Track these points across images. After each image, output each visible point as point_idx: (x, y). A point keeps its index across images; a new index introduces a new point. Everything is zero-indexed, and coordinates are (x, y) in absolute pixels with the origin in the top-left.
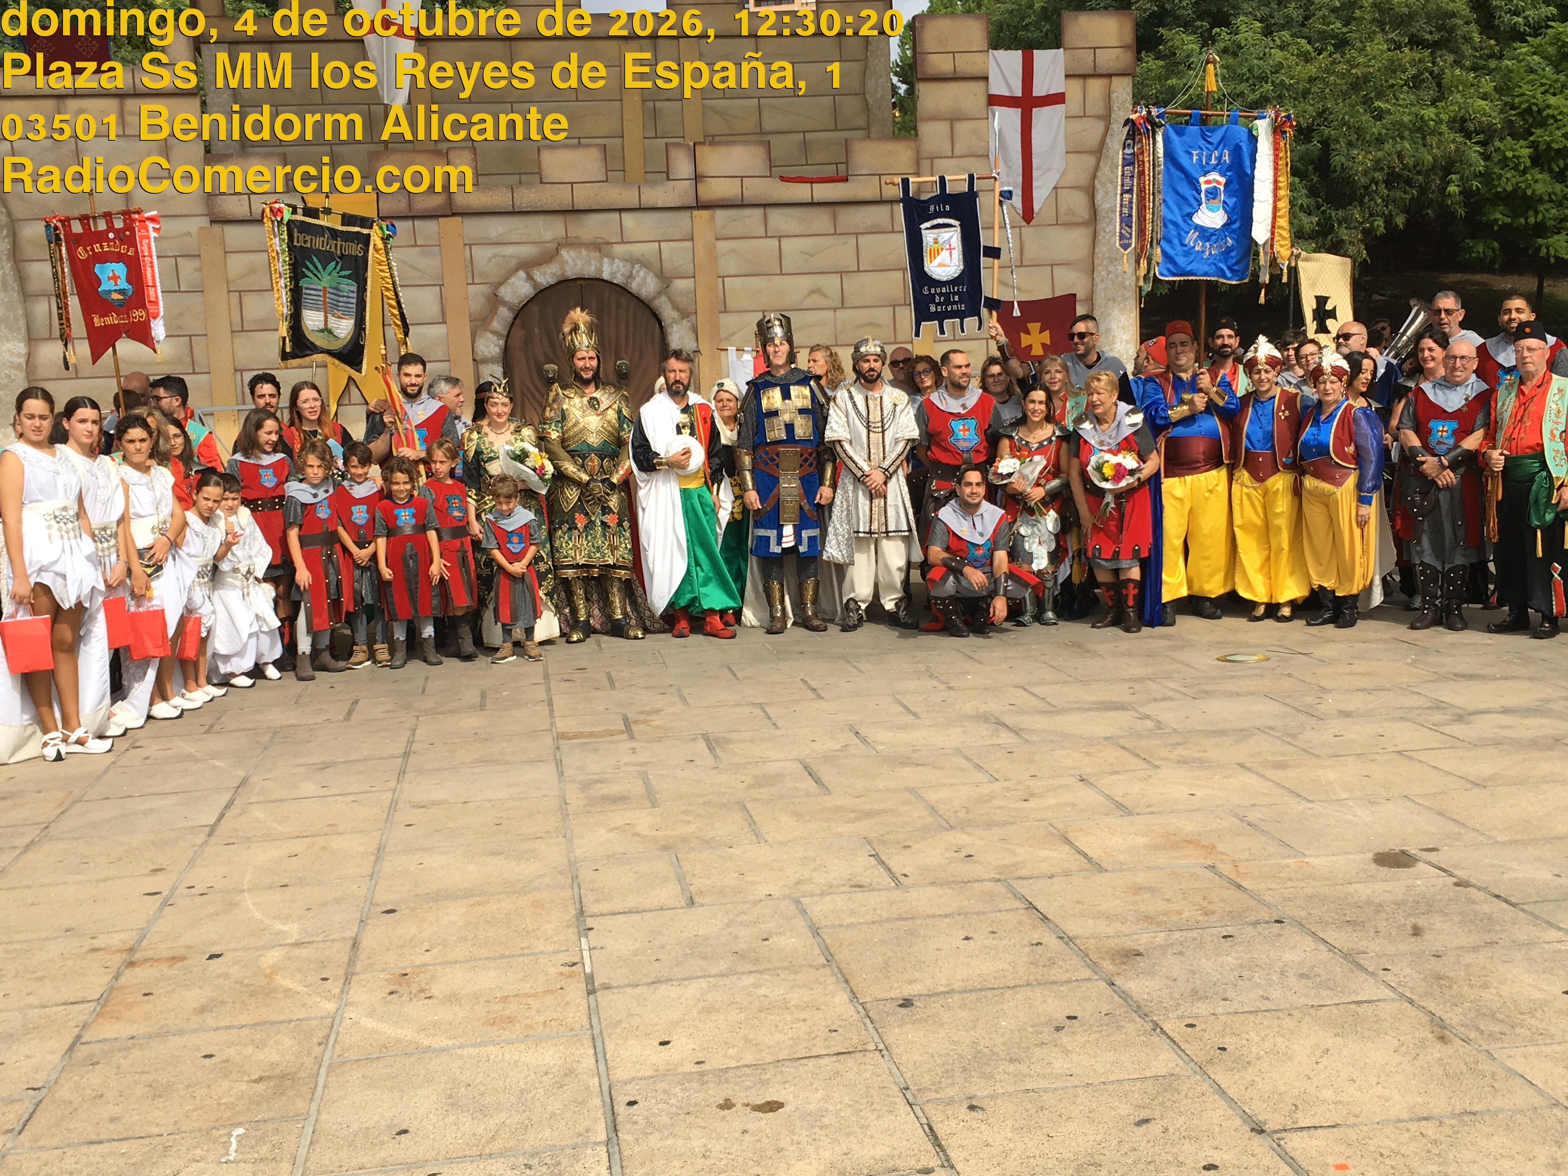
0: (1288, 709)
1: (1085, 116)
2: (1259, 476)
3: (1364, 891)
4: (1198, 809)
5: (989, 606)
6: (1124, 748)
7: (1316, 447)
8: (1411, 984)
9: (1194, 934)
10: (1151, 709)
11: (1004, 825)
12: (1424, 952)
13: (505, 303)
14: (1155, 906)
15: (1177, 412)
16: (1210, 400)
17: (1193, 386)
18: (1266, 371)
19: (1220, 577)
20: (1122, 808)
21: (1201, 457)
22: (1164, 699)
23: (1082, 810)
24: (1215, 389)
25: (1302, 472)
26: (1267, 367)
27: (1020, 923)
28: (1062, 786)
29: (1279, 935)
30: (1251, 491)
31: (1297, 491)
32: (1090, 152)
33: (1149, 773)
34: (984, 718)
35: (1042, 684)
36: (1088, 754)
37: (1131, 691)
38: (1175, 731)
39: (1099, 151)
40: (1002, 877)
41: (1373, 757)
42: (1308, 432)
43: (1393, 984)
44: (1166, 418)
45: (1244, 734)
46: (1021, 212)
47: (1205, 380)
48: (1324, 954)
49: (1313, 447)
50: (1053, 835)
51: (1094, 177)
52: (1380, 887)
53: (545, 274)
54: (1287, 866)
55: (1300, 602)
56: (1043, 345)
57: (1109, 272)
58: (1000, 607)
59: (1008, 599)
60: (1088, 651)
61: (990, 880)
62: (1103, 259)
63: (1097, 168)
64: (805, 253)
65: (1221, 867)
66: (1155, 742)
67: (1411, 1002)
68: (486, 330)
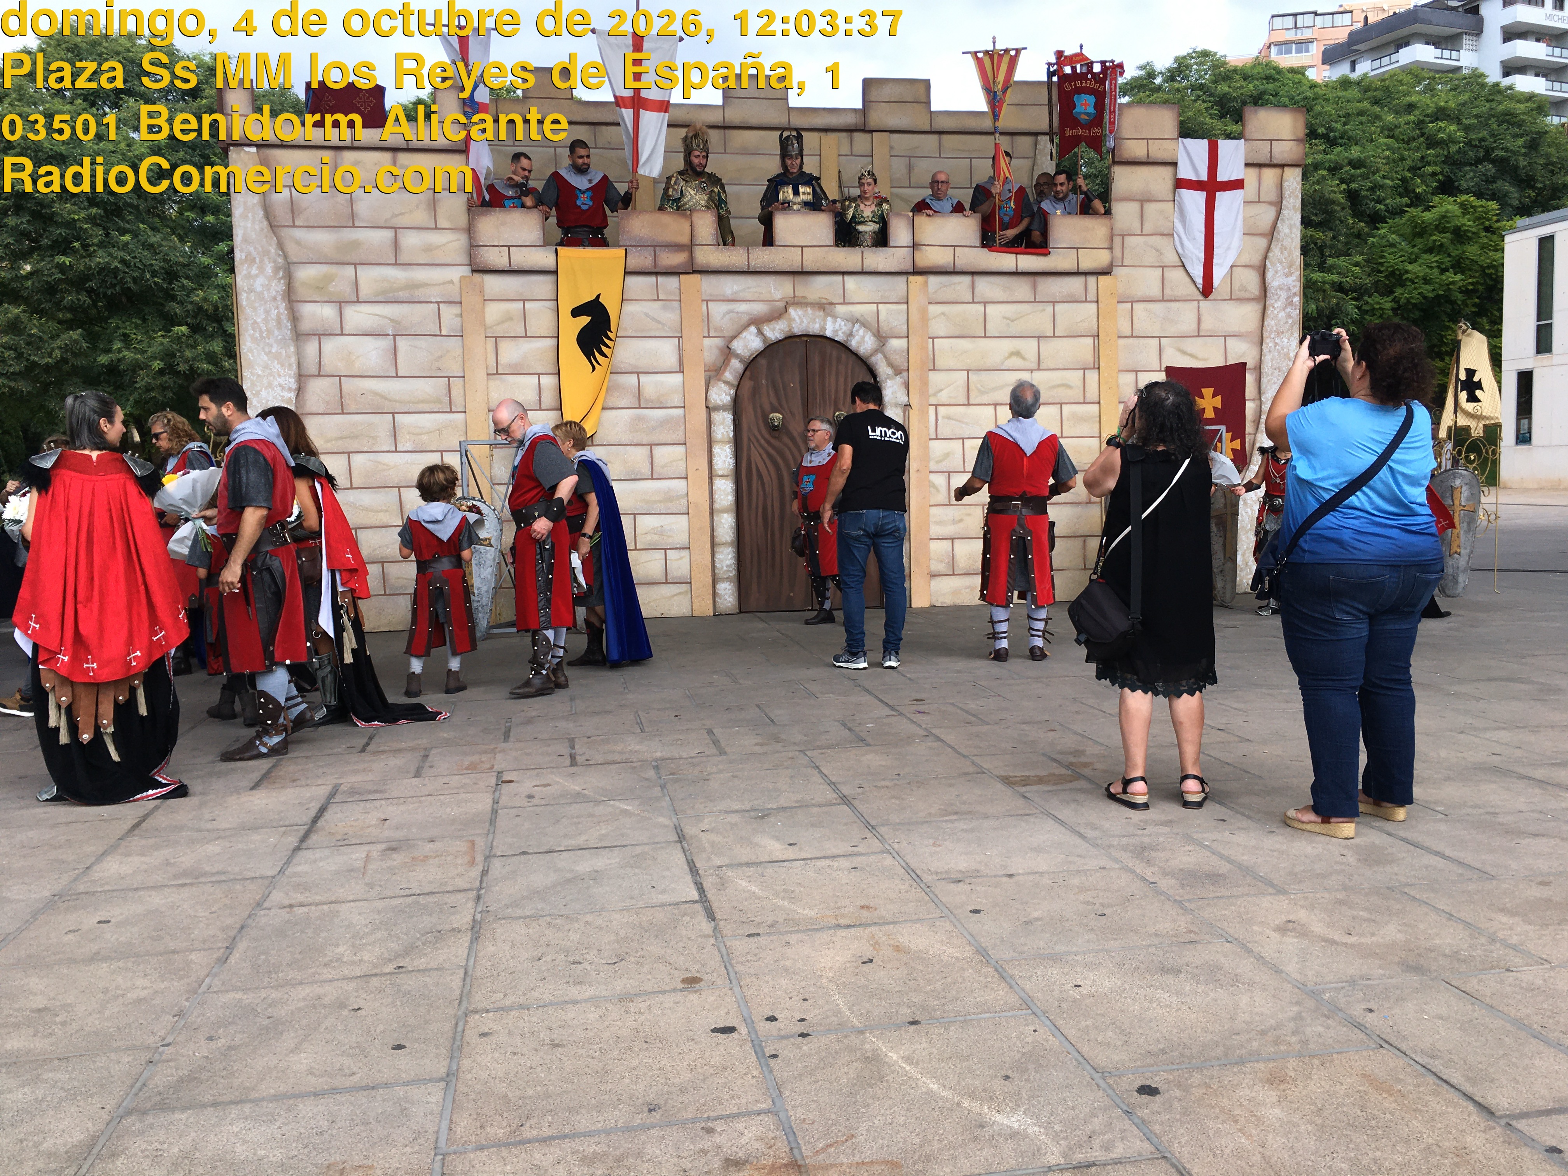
1: (1259, 202)
13: (737, 356)
32: (1262, 234)
39: (1271, 234)
46: (1200, 287)
51: (1266, 257)
53: (773, 330)
57: (1276, 344)
62: (1271, 332)
63: (1268, 249)
64: (1007, 319)
68: (719, 380)
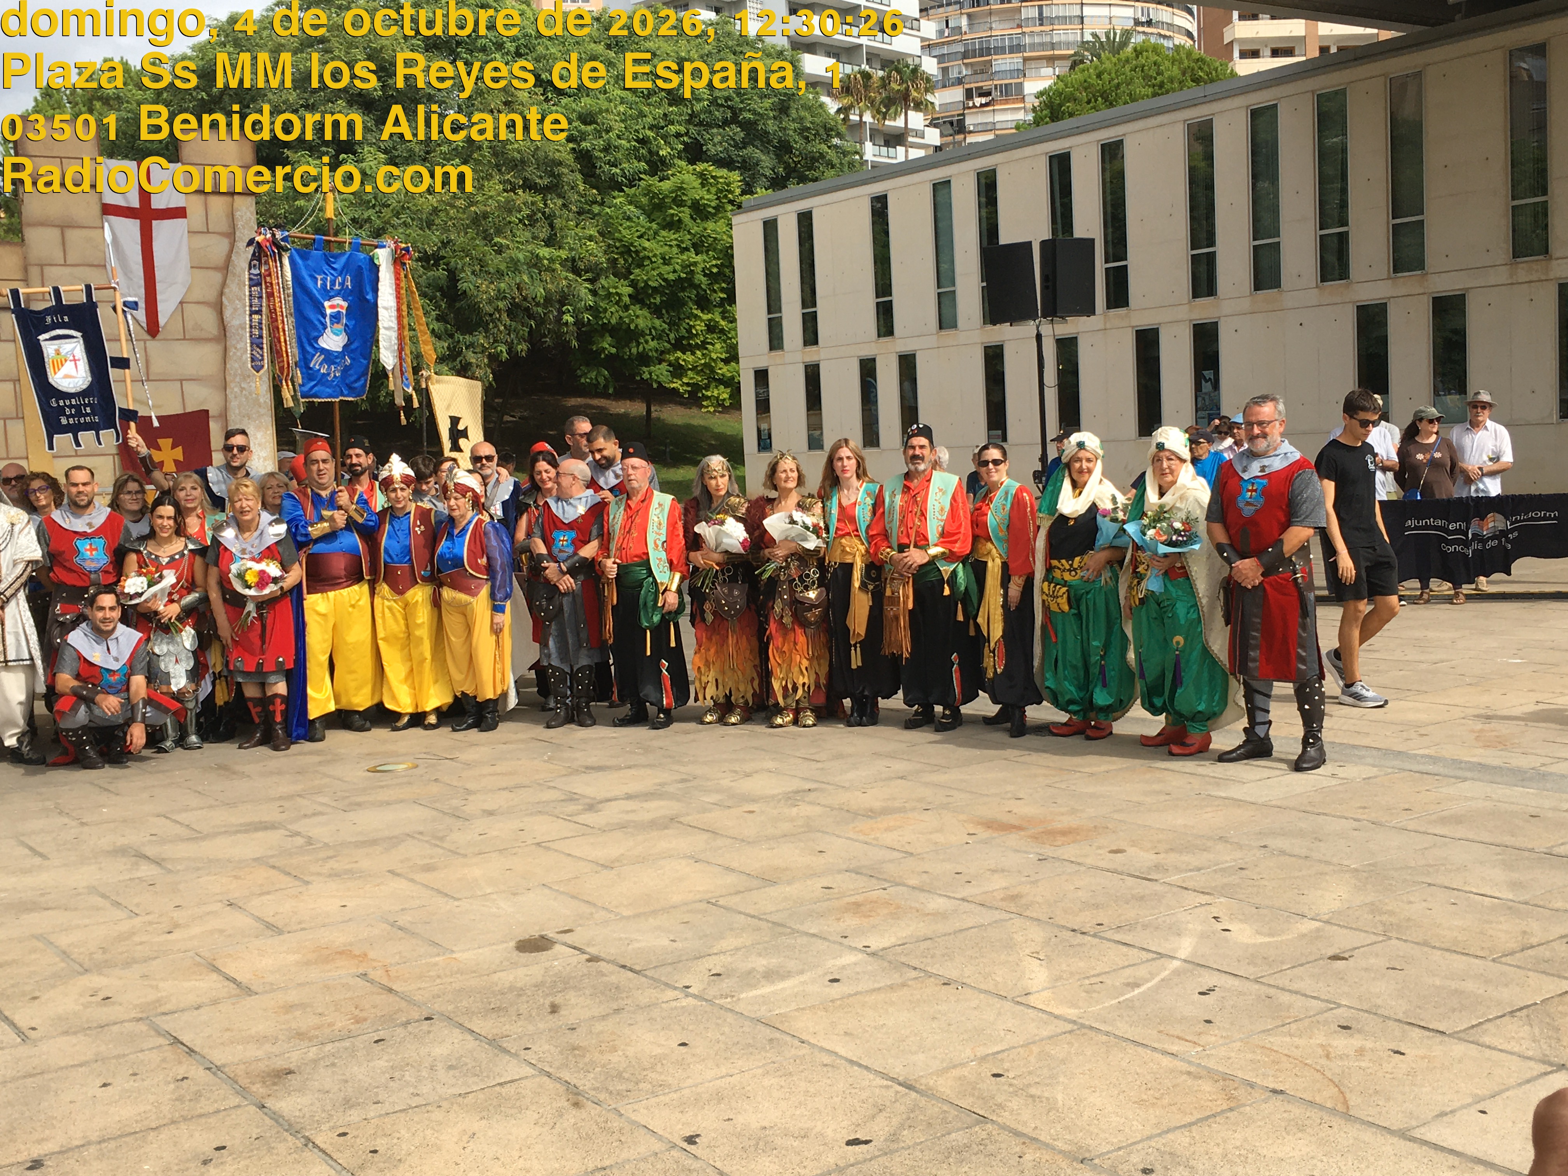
0: (434, 813)
1: (208, 232)
2: (399, 590)
3: (506, 978)
4: (350, 920)
5: (125, 734)
6: (274, 867)
7: (451, 560)
8: (549, 1059)
9: (347, 1044)
10: (301, 826)
11: (145, 961)
12: (561, 1027)
14: (304, 1021)
15: (317, 530)
16: (350, 518)
17: (332, 503)
18: (402, 489)
19: (367, 690)
20: (273, 928)
21: (343, 573)
22: (314, 815)
23: (230, 936)
24: (354, 507)
25: (441, 585)
26: (403, 485)
27: (164, 1060)
28: (208, 913)
29: (429, 1032)
30: (392, 603)
31: (436, 602)
32: (215, 268)
33: (300, 889)
34: (121, 851)
35: (186, 811)
36: (236, 877)
37: (281, 809)
38: (326, 845)
39: (226, 267)
40: (144, 1015)
41: (514, 850)
42: (443, 546)
43: (533, 1062)
44: (307, 535)
45: (393, 841)
46: (145, 325)
47: (344, 498)
48: (471, 1043)
49: (448, 559)
50: (199, 964)
51: (222, 294)
52: (521, 972)
54: (436, 964)
55: (445, 709)
56: (175, 461)
57: (242, 389)
58: (137, 735)
59: (146, 726)
60: (234, 773)
61: (130, 1021)
62: (235, 375)
63: (224, 284)
65: (372, 974)
66: (306, 858)
67: (549, 1075)
